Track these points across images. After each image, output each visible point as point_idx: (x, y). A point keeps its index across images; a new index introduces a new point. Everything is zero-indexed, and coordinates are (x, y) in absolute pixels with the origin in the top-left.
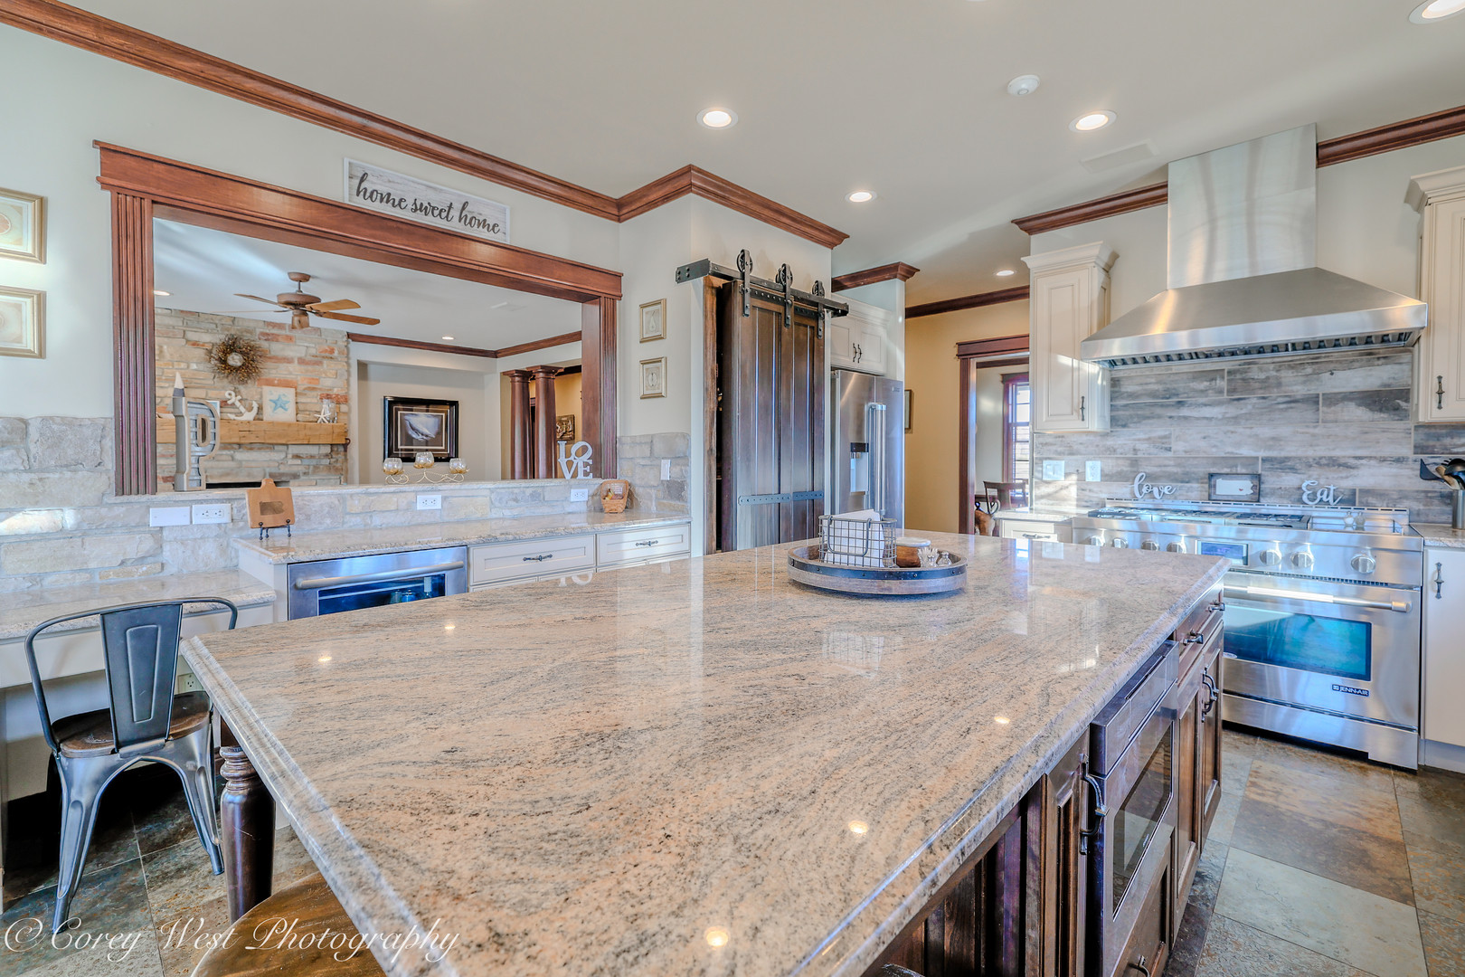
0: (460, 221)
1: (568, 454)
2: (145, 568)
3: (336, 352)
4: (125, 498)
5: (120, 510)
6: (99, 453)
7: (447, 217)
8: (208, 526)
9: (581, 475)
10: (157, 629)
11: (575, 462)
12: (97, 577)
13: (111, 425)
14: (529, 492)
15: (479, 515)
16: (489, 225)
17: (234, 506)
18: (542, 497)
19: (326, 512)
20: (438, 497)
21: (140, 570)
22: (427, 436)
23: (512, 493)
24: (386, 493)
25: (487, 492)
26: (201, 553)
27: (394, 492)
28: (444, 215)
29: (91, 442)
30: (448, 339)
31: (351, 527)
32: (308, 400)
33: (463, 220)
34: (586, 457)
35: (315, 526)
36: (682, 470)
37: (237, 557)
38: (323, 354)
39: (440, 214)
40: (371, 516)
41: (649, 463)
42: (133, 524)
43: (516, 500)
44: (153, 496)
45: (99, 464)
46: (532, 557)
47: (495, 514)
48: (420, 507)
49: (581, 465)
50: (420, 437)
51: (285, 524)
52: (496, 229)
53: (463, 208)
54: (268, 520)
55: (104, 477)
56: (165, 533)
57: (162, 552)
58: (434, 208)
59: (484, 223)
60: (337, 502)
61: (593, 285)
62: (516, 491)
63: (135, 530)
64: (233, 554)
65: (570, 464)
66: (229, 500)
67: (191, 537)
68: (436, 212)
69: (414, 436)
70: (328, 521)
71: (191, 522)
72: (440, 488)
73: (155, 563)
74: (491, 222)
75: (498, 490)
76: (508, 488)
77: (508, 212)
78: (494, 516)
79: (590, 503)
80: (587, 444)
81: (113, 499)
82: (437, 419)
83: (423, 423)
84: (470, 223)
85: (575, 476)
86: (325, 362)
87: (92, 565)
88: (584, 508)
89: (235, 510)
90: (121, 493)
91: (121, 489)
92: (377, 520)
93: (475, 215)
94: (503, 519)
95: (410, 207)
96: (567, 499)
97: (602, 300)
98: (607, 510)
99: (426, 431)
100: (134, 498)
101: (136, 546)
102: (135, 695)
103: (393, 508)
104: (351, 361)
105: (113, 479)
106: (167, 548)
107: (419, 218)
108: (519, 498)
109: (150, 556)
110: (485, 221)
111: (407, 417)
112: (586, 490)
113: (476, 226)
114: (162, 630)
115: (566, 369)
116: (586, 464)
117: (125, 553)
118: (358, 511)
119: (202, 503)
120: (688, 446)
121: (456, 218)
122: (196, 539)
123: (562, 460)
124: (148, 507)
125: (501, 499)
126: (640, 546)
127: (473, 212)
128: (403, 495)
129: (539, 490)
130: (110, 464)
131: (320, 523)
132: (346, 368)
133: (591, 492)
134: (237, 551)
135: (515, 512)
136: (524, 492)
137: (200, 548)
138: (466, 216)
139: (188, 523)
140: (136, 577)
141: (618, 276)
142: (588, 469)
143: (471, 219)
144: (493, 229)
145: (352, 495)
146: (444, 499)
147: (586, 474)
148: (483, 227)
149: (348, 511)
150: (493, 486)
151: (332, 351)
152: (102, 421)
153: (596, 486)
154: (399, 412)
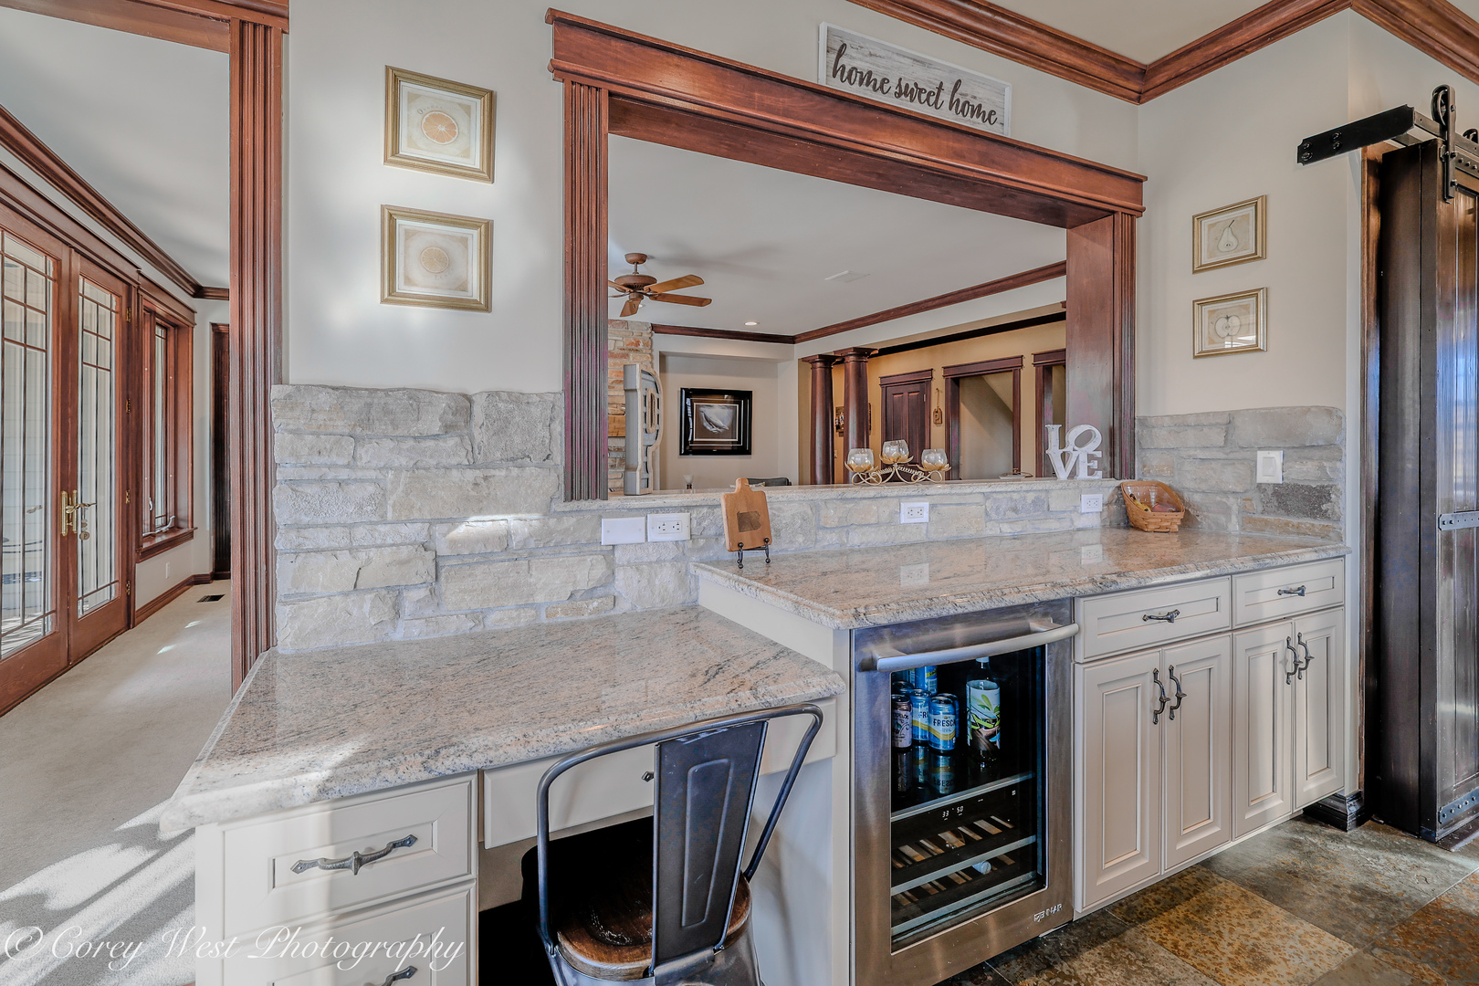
0: (950, 109)
1: (1063, 444)
2: (595, 604)
3: (641, 344)
4: (574, 505)
5: (569, 522)
6: (547, 441)
7: (936, 102)
8: (664, 544)
9: (1082, 473)
10: (728, 767)
11: (1075, 454)
12: (543, 615)
13: (561, 403)
14: (1031, 497)
15: (972, 532)
16: (984, 112)
17: (694, 515)
18: (1046, 506)
19: (798, 525)
20: (926, 505)
21: (591, 607)
22: (720, 428)
23: (1011, 499)
24: (865, 498)
25: (980, 499)
26: (657, 582)
27: (874, 498)
28: (932, 99)
29: (540, 426)
30: (751, 325)
31: (824, 547)
32: (616, 393)
33: (954, 107)
34: (1091, 447)
35: (785, 546)
36: (1322, 468)
37: (697, 589)
38: (629, 347)
39: (928, 100)
40: (848, 533)
41: (1222, 456)
42: (584, 542)
43: (1015, 510)
44: (605, 502)
45: (547, 458)
46: (1155, 614)
47: (991, 530)
48: (904, 519)
49: (1084, 458)
50: (714, 430)
51: (761, 544)
52: (993, 118)
53: (955, 90)
54: (746, 537)
55: (553, 476)
56: (618, 554)
57: (614, 580)
58: (921, 90)
59: (977, 111)
60: (810, 512)
61: (1109, 194)
62: (1015, 496)
63: (586, 549)
64: (693, 585)
65: (1064, 457)
66: (688, 508)
67: (645, 559)
68: (924, 97)
69: (708, 428)
70: (800, 539)
71: (646, 538)
72: (927, 492)
73: (606, 596)
74: (986, 108)
75: (994, 495)
76: (1006, 492)
77: (1008, 92)
78: (989, 533)
79: (1105, 514)
80: (1094, 429)
81: (561, 506)
82: (731, 411)
83: (719, 414)
84: (962, 111)
85: (1073, 474)
86: (631, 354)
87: (540, 598)
88: (1095, 521)
89: (694, 522)
90: (570, 498)
91: (572, 494)
92: (856, 539)
93: (968, 98)
94: (1002, 538)
95: (894, 90)
96: (1076, 509)
97: (1118, 218)
98: (1152, 527)
99: (720, 423)
100: (584, 504)
101: (587, 572)
102: (689, 882)
103: (873, 520)
104: (654, 353)
105: (562, 478)
106: (620, 575)
107: (904, 104)
108: (1020, 507)
109: (601, 586)
110: (980, 106)
111: (702, 409)
112: (1100, 496)
113: (969, 115)
114: (736, 767)
115: (880, 350)
116: (1091, 458)
117: (574, 582)
118: (834, 525)
119: (657, 512)
120: (1340, 428)
121: (946, 105)
122: (651, 563)
123: (1054, 452)
124: (601, 517)
125: (998, 508)
126: (1284, 595)
127: (966, 95)
128: (884, 501)
129: (1043, 495)
130: (559, 457)
131: (791, 542)
132: (650, 360)
133: (1106, 499)
134: (696, 578)
135: (1017, 528)
136: (1025, 498)
137: (656, 575)
138: (958, 100)
139: (644, 541)
140: (586, 617)
141: (1138, 180)
142: (1095, 464)
143: (964, 105)
144: (989, 119)
145: (826, 502)
146: (933, 506)
147: (1091, 472)
148: (978, 117)
149: (822, 524)
150: (989, 490)
151: (637, 344)
152: (551, 398)
153: (1111, 490)
154: (695, 404)
